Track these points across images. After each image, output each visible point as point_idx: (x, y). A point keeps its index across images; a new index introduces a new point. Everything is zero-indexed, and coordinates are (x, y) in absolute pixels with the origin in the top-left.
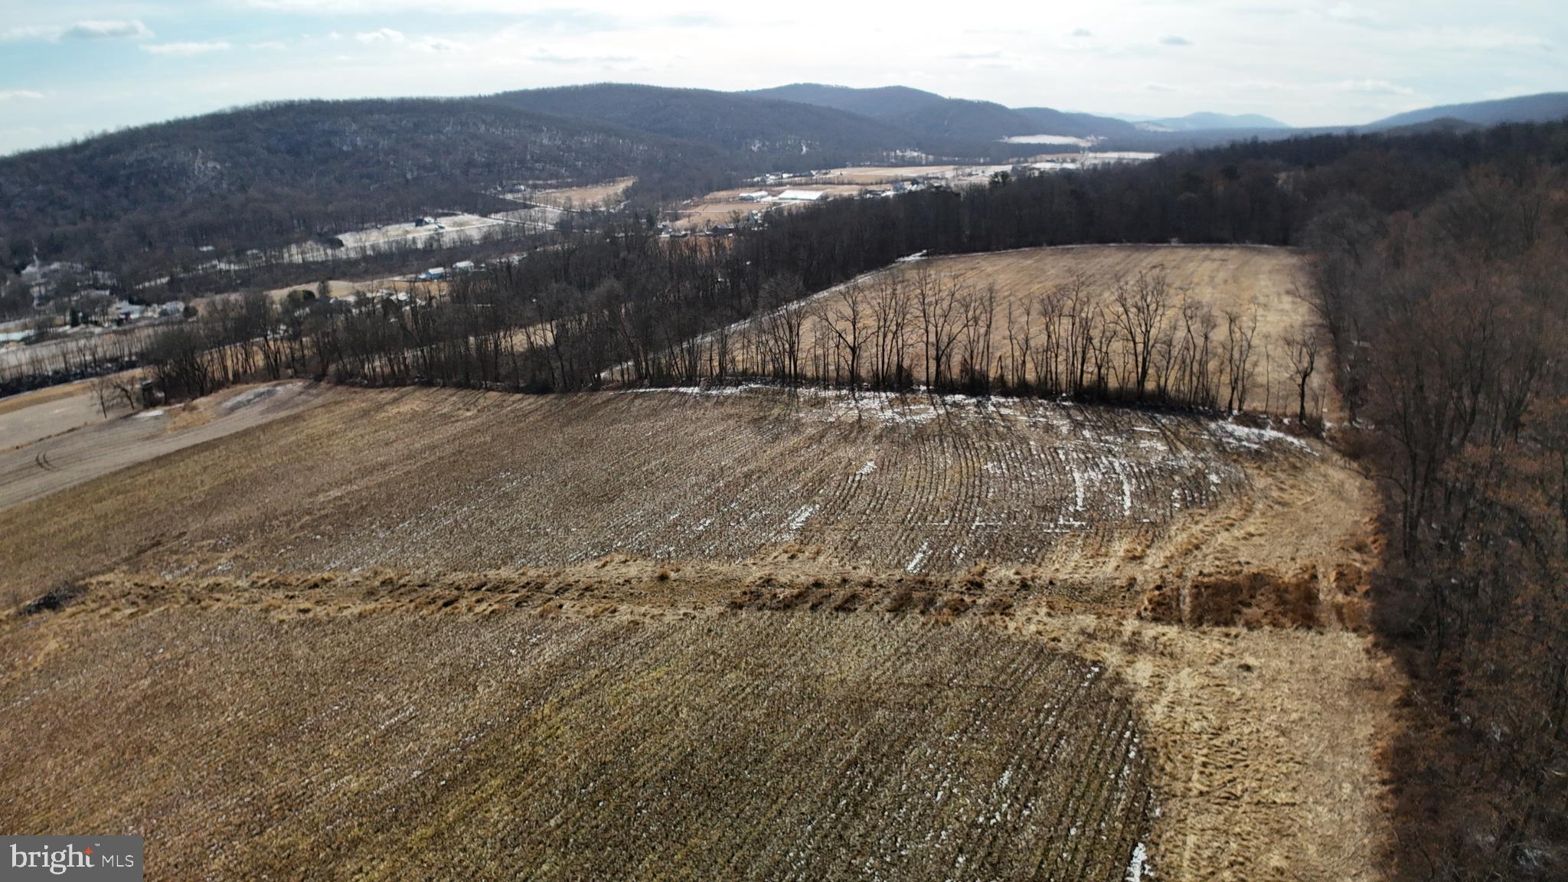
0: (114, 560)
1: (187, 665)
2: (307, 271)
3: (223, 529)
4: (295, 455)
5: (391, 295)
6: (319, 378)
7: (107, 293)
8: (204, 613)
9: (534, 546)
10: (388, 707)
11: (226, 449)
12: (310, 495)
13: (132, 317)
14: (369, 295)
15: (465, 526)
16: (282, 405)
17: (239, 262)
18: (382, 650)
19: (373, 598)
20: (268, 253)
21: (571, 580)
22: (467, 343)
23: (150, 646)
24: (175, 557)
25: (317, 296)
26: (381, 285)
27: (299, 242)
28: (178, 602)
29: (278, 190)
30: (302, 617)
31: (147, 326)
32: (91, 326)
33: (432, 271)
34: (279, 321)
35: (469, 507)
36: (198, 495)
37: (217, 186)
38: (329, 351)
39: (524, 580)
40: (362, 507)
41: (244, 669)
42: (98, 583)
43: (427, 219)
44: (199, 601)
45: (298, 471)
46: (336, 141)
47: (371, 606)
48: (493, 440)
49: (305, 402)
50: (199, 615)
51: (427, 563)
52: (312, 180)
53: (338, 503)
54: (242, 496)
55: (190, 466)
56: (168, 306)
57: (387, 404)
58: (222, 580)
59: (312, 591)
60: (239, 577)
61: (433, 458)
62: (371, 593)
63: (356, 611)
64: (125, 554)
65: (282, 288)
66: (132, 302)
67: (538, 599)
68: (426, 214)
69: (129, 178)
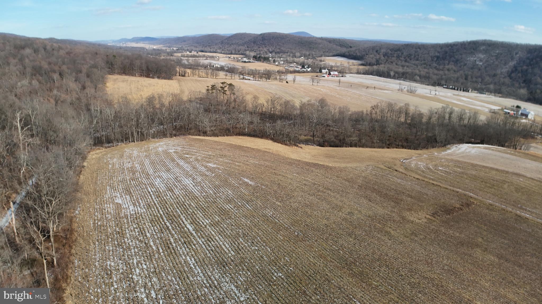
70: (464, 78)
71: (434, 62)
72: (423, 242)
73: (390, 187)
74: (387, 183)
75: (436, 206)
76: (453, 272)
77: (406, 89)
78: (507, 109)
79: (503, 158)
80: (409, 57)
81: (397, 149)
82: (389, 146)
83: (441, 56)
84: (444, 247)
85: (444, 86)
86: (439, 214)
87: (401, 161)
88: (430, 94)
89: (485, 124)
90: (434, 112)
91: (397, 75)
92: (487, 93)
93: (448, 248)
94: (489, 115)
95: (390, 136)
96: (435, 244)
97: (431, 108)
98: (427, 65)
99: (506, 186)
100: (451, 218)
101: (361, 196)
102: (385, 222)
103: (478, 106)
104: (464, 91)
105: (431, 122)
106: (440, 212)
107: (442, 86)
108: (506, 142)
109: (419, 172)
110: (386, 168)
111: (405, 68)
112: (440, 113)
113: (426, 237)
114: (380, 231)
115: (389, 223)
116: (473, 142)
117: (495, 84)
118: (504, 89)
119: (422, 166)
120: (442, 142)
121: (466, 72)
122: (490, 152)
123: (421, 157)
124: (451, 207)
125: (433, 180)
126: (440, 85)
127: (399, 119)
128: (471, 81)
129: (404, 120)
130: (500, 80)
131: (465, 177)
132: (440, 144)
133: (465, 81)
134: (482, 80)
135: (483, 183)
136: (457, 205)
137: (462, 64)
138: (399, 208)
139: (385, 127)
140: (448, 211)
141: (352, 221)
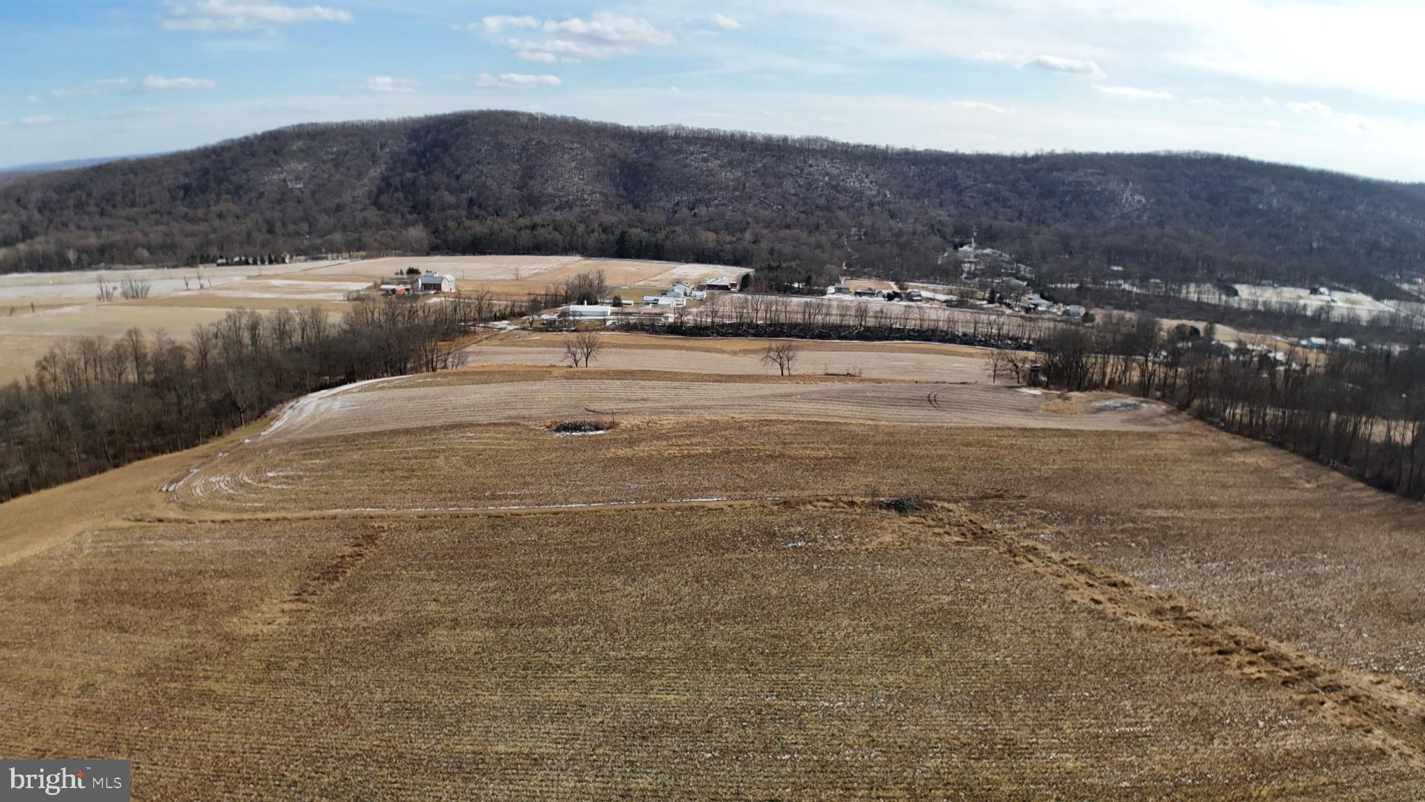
0: (961, 495)
1: (984, 601)
2: (1199, 310)
3: (1057, 506)
4: (1139, 468)
5: (1270, 352)
6: (1182, 407)
7: (1025, 284)
8: (1015, 567)
9: (1320, 635)
10: (1130, 716)
11: (1083, 441)
12: (1140, 506)
13: (1040, 308)
14: (1250, 347)
15: (1266, 589)
16: (1143, 420)
17: (1141, 287)
18: (1148, 665)
19: (1159, 617)
20: (1169, 286)
21: (1343, 682)
22: (1328, 417)
23: (963, 573)
24: (1010, 513)
25: (1202, 334)
26: (1263, 341)
27: (1198, 282)
28: (998, 549)
29: (1191, 232)
30: (1093, 606)
31: (1049, 320)
32: (1004, 306)
33: (1315, 340)
34: (1162, 347)
35: (1277, 573)
36: (1046, 471)
37: (1139, 217)
38: (1198, 386)
39: (1300, 662)
40: (1181, 534)
41: (1027, 625)
42: (942, 507)
43: (1322, 290)
44: (1015, 556)
45: (1137, 481)
46: (1254, 198)
47: (1154, 623)
48: (1323, 519)
49: (1163, 424)
50: (1011, 566)
51: (1220, 608)
52: (1224, 229)
53: (1162, 522)
54: (1082, 486)
55: (1050, 444)
56: (1072, 308)
57: (1235, 450)
58: (1040, 546)
59: (1110, 589)
60: (1055, 550)
61: (1261, 515)
62: (1159, 612)
63: (1140, 621)
64: (971, 494)
65: (1173, 319)
66: (1042, 297)
67: (1305, 686)
68: (1322, 285)
69: (1066, 193)
70: (264, 231)
71: (180, 203)
72: (304, 674)
73: (161, 571)
74: (147, 562)
75: (297, 573)
76: (406, 710)
77: (119, 291)
78: (388, 284)
79: (410, 399)
80: (108, 201)
81: (142, 462)
82: (117, 461)
83: (194, 185)
84: (359, 661)
85: (220, 261)
86: (311, 589)
87: (164, 489)
88: (188, 290)
89: (345, 331)
90: (210, 335)
91: (85, 257)
92: (329, 256)
93: (368, 659)
94: (349, 307)
95: (111, 433)
96: (336, 667)
97: (200, 326)
98: (161, 215)
99: (440, 462)
100: (345, 585)
101: (94, 627)
102: (187, 669)
103: (315, 292)
104: (271, 262)
105: (210, 362)
106: (314, 583)
107: (214, 261)
108: (407, 360)
109: (221, 502)
110: (128, 524)
111: (104, 232)
112: (226, 333)
113: (305, 659)
114: (185, 699)
115: (199, 668)
116: (328, 382)
117: (344, 228)
118: (368, 236)
119: (222, 485)
120: (252, 407)
121: (268, 214)
122: (375, 395)
123: (213, 460)
124: (333, 559)
125: (262, 510)
126: (206, 259)
127: (123, 377)
128: (283, 235)
129: (136, 376)
130: (354, 218)
131: (339, 473)
132: (248, 412)
133: (268, 236)
134: (310, 227)
135: (387, 473)
136: (346, 548)
137: (253, 194)
138: (206, 616)
139: (91, 411)
140: (331, 572)
141: (102, 707)
